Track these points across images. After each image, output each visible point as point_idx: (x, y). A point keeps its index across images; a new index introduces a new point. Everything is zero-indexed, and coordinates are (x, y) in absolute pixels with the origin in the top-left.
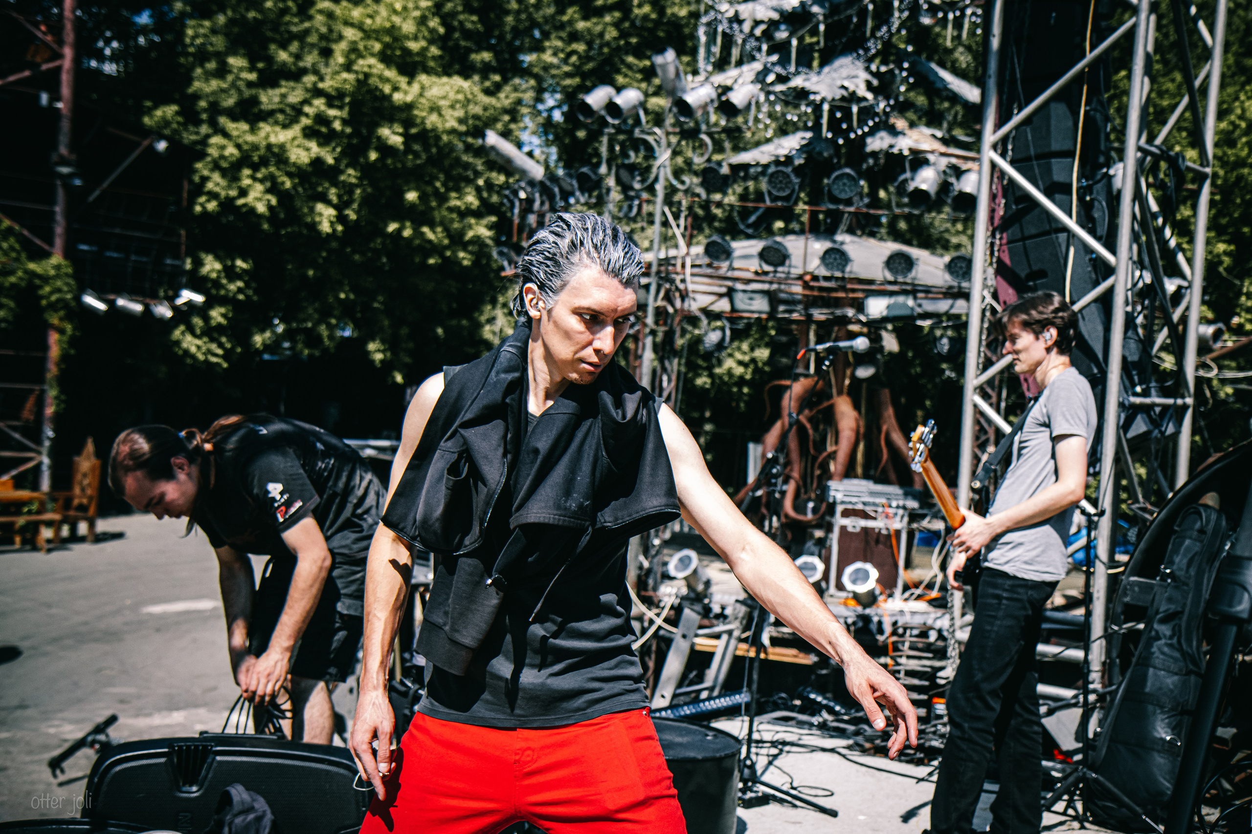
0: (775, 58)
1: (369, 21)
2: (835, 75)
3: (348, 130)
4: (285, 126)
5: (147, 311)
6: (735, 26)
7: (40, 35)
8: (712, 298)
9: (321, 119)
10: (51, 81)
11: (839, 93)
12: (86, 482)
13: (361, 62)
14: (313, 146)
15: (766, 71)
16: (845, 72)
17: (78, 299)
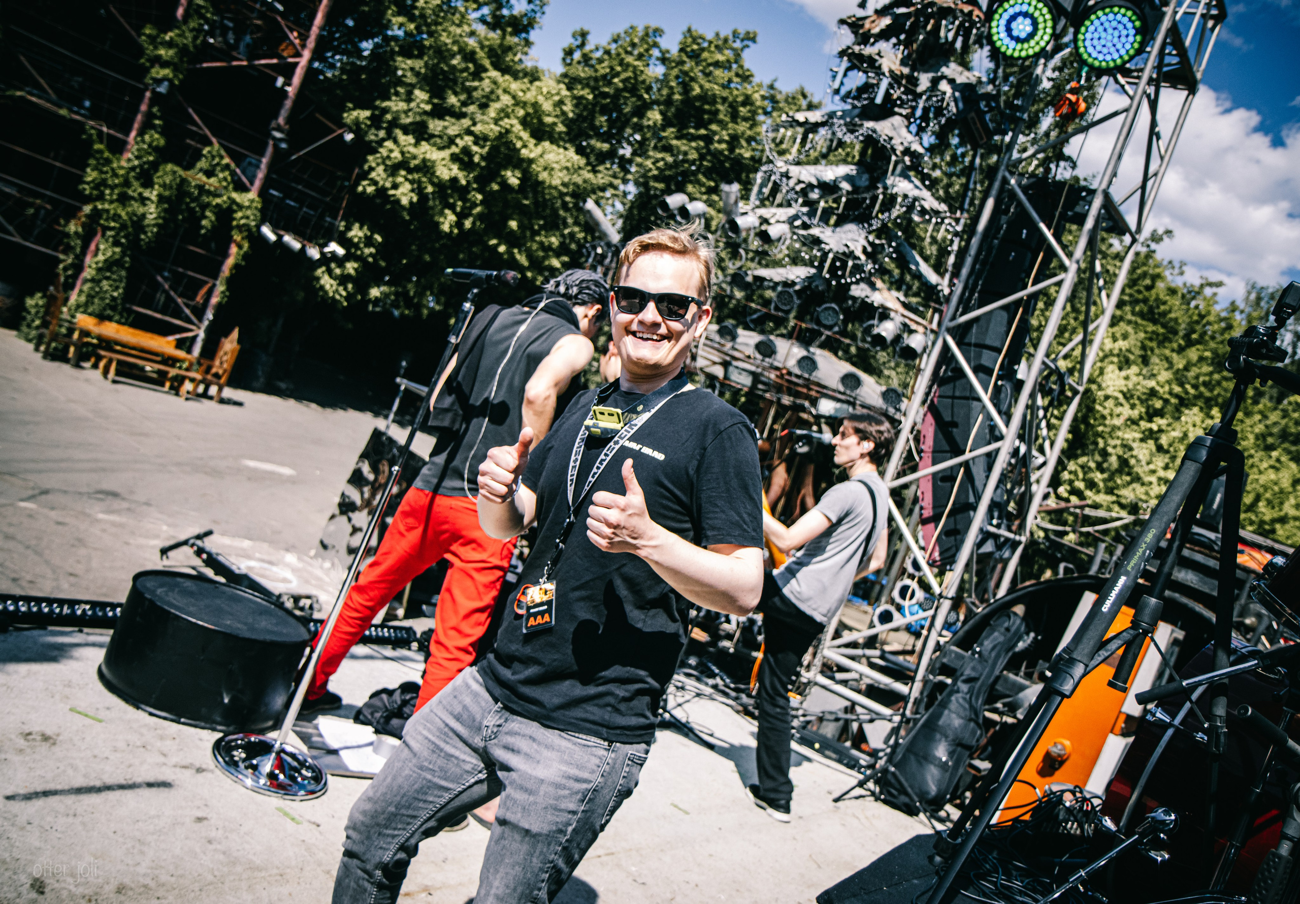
0: (805, 209)
1: (521, 94)
2: (843, 236)
3: (483, 164)
4: (441, 148)
5: (303, 249)
6: (784, 179)
7: (292, 37)
8: (707, 363)
9: (466, 151)
10: (288, 71)
11: (843, 249)
12: (225, 358)
13: (506, 120)
14: (455, 168)
15: (796, 217)
16: (850, 235)
17: (258, 227)
